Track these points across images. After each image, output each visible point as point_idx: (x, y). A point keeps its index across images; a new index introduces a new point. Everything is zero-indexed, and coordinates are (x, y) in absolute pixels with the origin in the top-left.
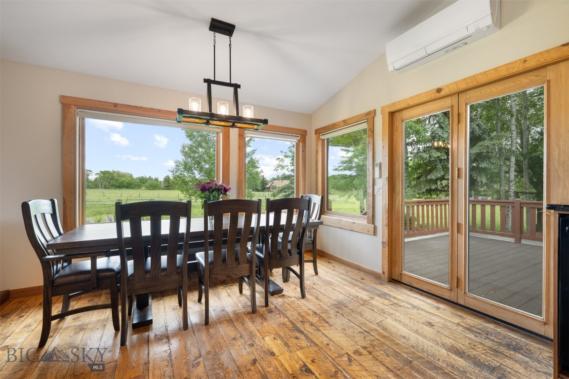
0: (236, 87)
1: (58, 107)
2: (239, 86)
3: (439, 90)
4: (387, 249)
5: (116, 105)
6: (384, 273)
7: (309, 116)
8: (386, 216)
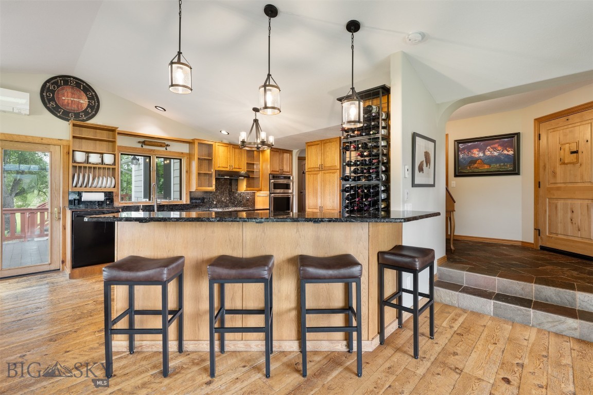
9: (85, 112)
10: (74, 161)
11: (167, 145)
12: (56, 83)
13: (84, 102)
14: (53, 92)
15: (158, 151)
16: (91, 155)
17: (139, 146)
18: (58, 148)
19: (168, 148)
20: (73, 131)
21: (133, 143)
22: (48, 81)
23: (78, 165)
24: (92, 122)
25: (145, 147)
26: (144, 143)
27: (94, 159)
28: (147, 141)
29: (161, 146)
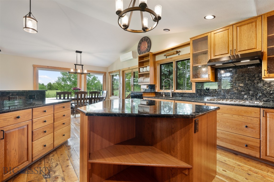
0: (82, 65)
1: (32, 68)
2: (83, 65)
5: (48, 67)
7: (107, 68)
8: (122, 95)
9: (147, 50)
12: (140, 43)
13: (146, 45)
14: (140, 47)
17: (165, 58)
19: (180, 53)
25: (168, 57)
27: (145, 70)
29: (175, 54)
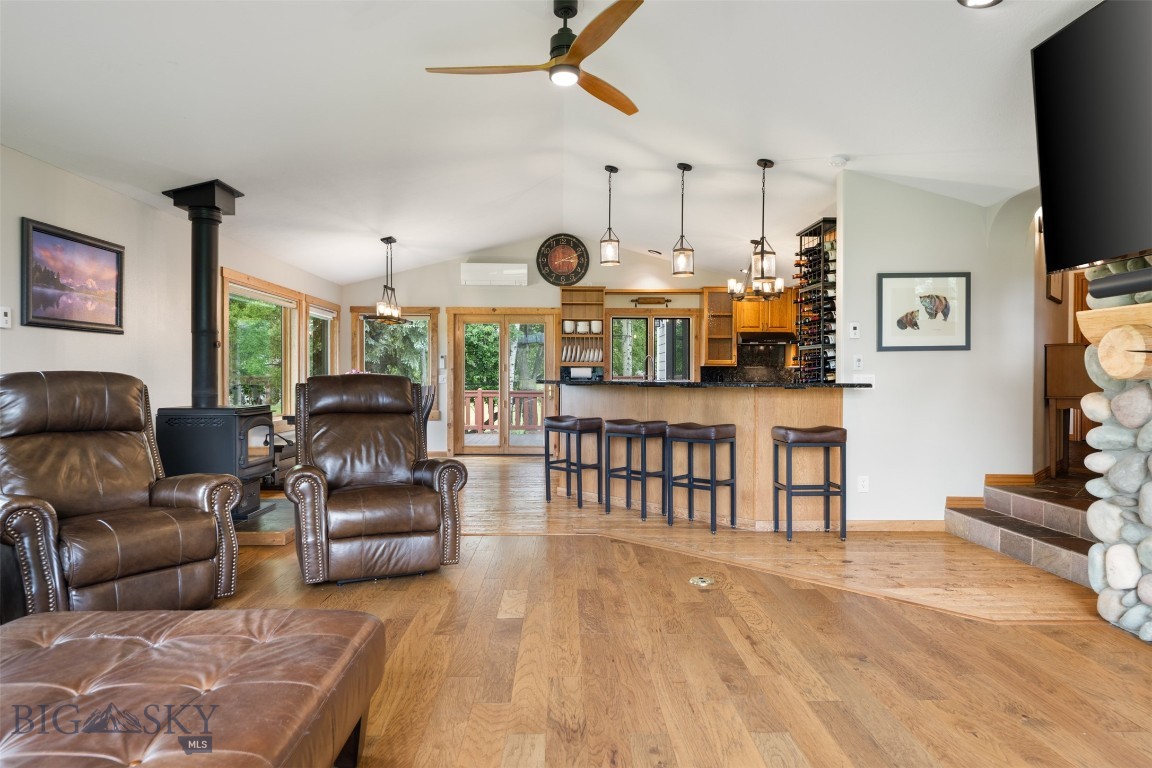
3: (494, 310)
4: (452, 429)
6: (449, 450)
8: (451, 401)
9: (576, 273)
10: (563, 332)
11: (667, 301)
12: (549, 246)
13: (574, 261)
14: (546, 256)
15: (656, 310)
16: (580, 323)
17: (632, 305)
18: (551, 318)
19: (669, 304)
20: (563, 298)
21: (624, 303)
22: (542, 246)
23: (566, 336)
24: (581, 284)
25: (639, 306)
26: (637, 301)
27: (582, 327)
28: (643, 298)
29: (659, 303)
